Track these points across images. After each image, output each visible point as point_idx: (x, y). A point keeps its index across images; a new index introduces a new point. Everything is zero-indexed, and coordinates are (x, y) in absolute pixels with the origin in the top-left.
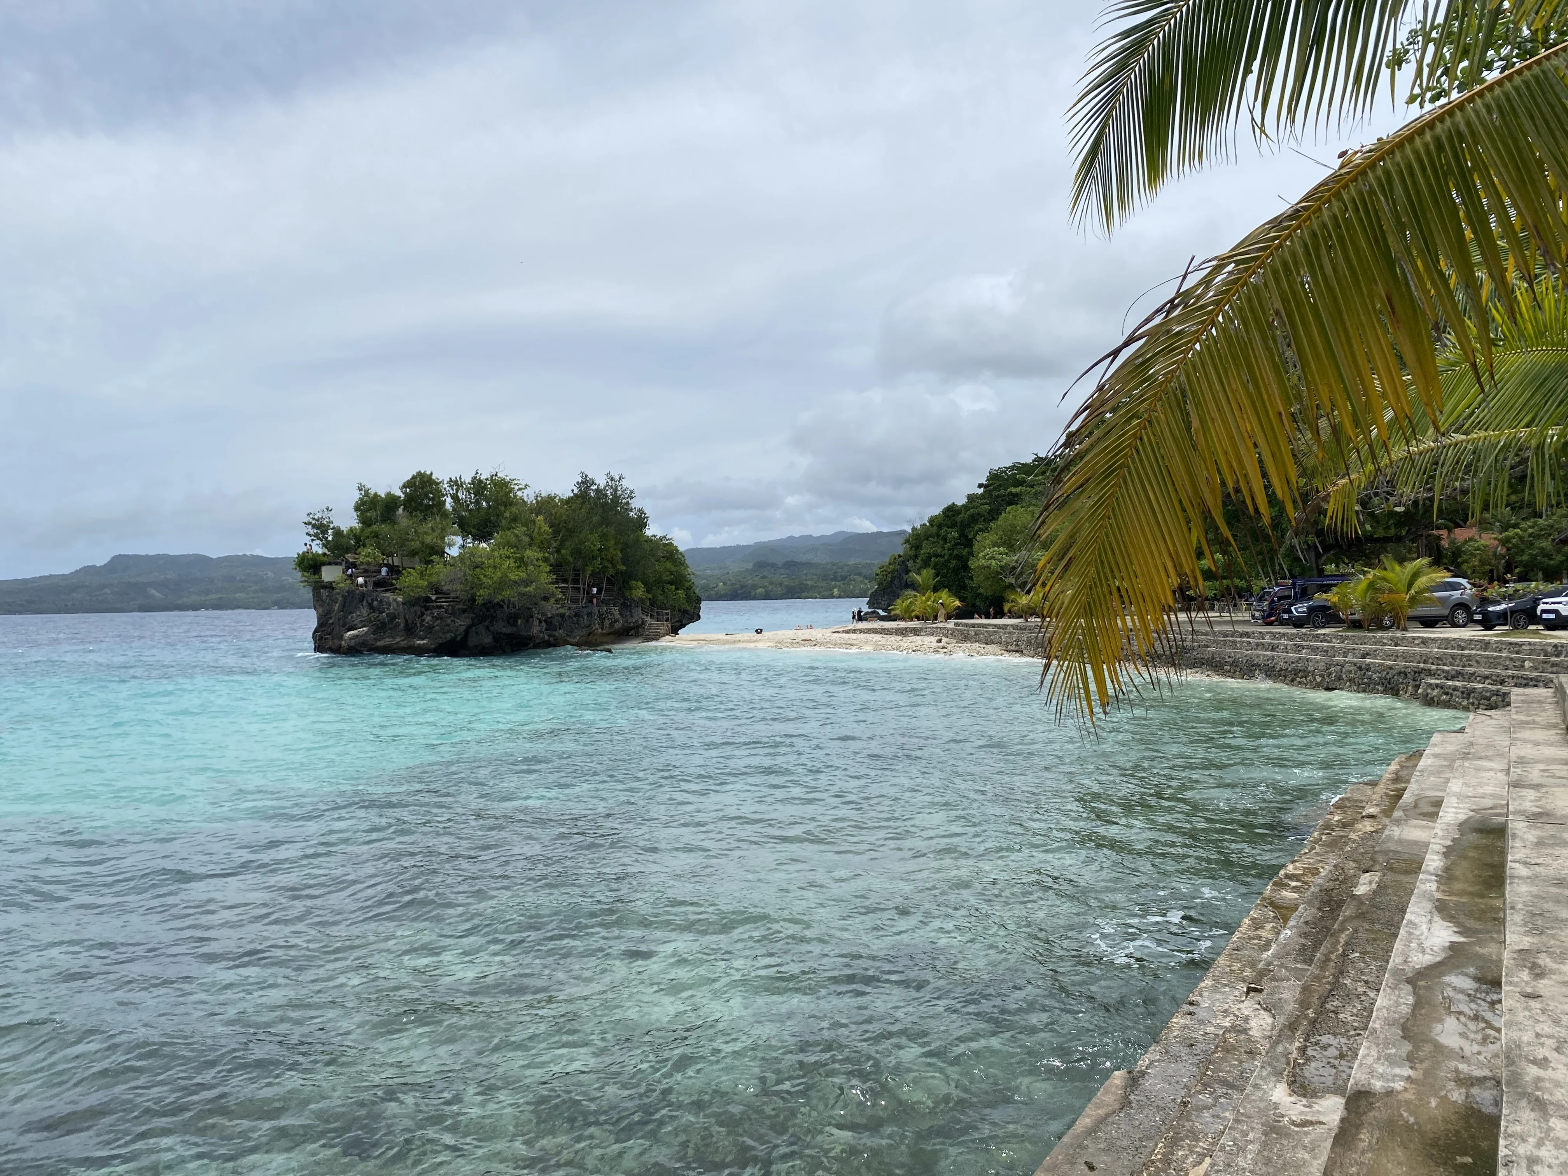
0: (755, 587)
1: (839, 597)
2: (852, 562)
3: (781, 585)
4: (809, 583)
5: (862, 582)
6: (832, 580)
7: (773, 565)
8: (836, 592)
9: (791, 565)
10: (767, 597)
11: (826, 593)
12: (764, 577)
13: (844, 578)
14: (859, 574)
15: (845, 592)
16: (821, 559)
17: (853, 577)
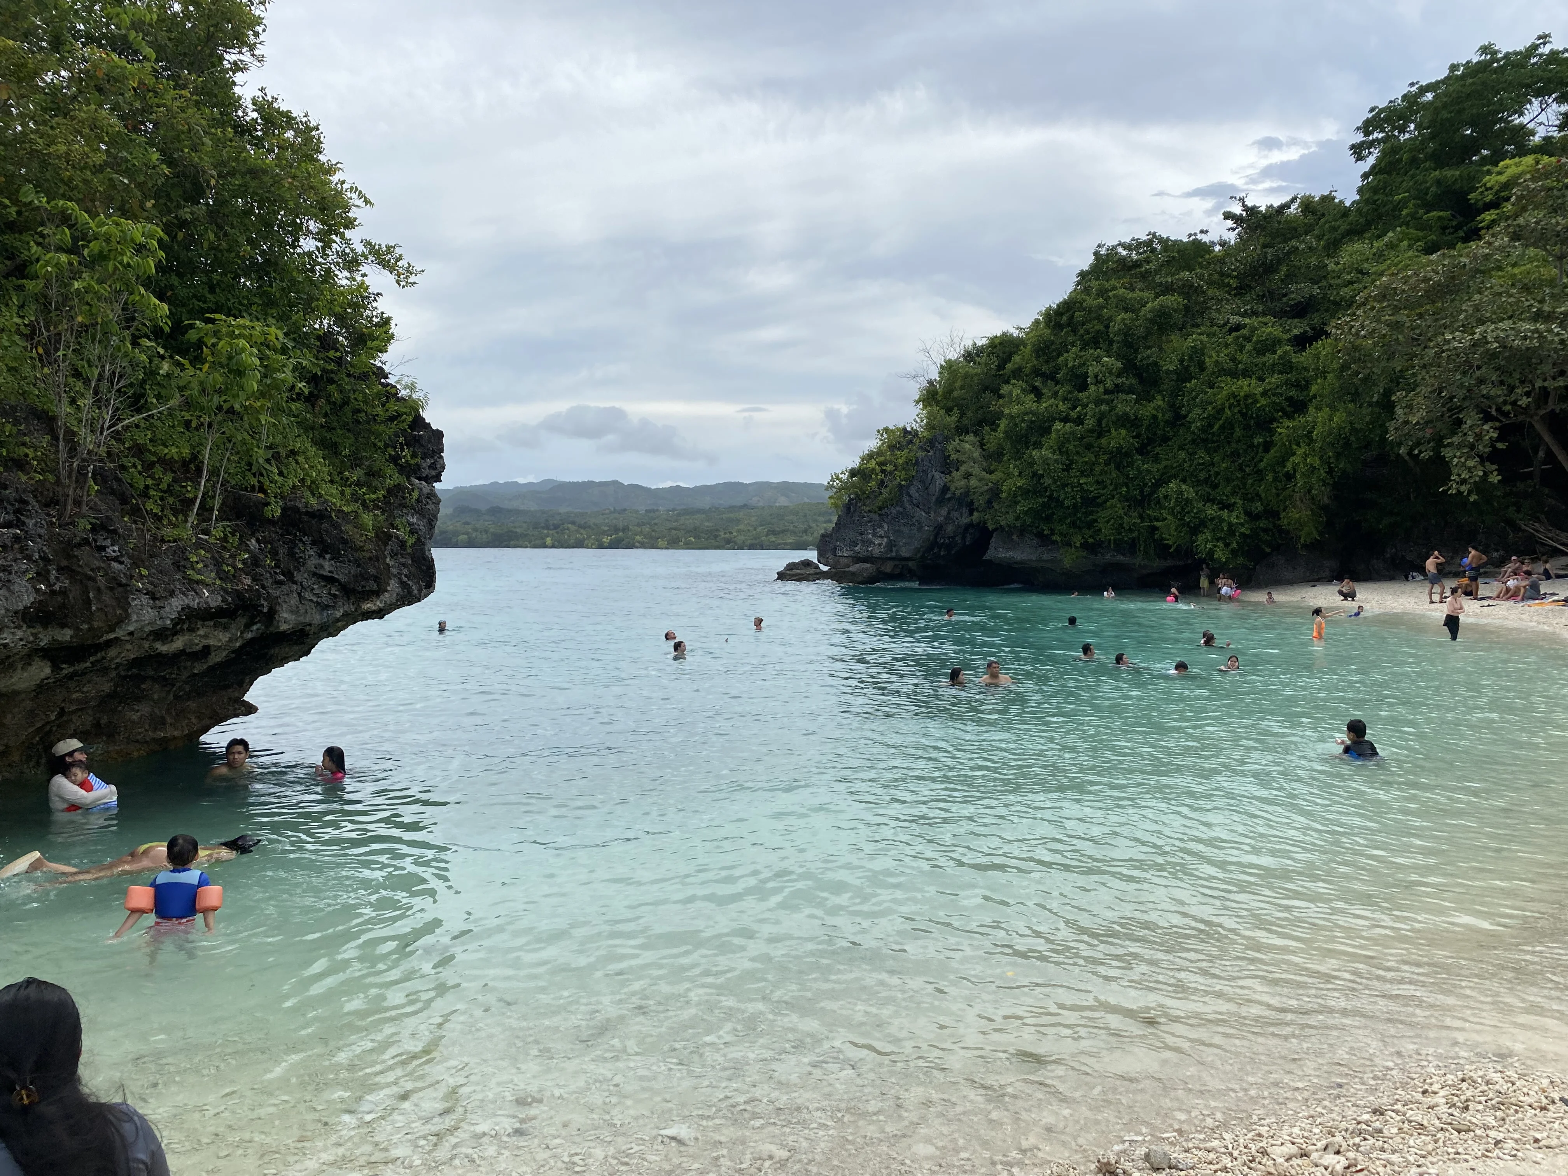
0: (456, 533)
1: (553, 547)
2: (563, 510)
3: (486, 532)
4: (518, 530)
5: (577, 531)
6: (543, 528)
7: (477, 511)
8: (549, 541)
9: (495, 511)
10: (471, 544)
11: (538, 542)
12: (467, 523)
13: (556, 527)
14: (573, 523)
15: (559, 542)
16: (532, 506)
17: (566, 526)
